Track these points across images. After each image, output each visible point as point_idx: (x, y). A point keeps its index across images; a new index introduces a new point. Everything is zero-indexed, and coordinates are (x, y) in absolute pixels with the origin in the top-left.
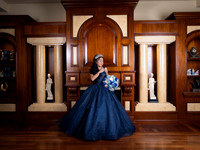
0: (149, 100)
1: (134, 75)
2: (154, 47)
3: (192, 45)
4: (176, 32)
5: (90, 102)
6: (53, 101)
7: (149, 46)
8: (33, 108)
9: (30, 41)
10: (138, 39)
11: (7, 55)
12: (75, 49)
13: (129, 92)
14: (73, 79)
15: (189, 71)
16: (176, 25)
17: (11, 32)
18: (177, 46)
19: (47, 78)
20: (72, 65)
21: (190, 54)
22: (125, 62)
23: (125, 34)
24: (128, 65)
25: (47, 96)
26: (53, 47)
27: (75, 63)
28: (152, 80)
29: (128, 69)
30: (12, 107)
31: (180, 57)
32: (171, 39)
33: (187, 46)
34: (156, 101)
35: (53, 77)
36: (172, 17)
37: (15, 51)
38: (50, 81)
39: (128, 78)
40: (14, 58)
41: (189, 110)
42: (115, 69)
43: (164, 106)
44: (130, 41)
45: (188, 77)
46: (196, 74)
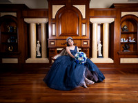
0: (98, 57)
1: (89, 41)
2: (102, 25)
3: (124, 24)
4: (115, 16)
6: (41, 57)
7: (98, 25)
8: (28, 61)
9: (27, 20)
10: (92, 20)
11: (12, 29)
12: (54, 25)
14: (53, 43)
15: (122, 39)
16: (115, 12)
18: (115, 24)
19: (37, 43)
20: (52, 36)
21: (123, 29)
22: (84, 34)
23: (84, 17)
24: (85, 36)
25: (37, 54)
26: (40, 24)
27: (54, 34)
29: (86, 38)
30: (15, 61)
31: (117, 31)
32: (112, 20)
33: (121, 25)
34: (102, 57)
36: (112, 6)
37: (17, 27)
38: (39, 45)
39: (85, 43)
40: (16, 31)
41: (121, 62)
42: (78, 38)
43: (107, 60)
44: (87, 22)
45: (122, 43)
46: (126, 41)
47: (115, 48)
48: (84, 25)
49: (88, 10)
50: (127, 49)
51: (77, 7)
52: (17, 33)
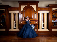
0: (42, 28)
1: (38, 21)
2: (43, 14)
3: (54, 13)
4: (49, 10)
5: (25, 28)
6: (16, 28)
8: (10, 30)
9: (10, 12)
10: (39, 12)
11: (3, 16)
12: (22, 14)
13: (36, 26)
14: (21, 22)
15: (53, 20)
16: (50, 8)
17: (4, 10)
20: (21, 19)
21: (53, 16)
22: (35, 18)
24: (36, 19)
26: (16, 14)
28: (43, 23)
29: (36, 20)
30: (4, 30)
31: (51, 17)
32: (48, 12)
33: (52, 14)
34: (44, 28)
35: (16, 22)
37: (5, 15)
38: (15, 23)
39: (36, 22)
40: (5, 17)
41: (53, 31)
42: (33, 20)
43: (46, 30)
44: (37, 13)
45: (53, 22)
46: (55, 21)
47: (50, 25)
48: (35, 14)
49: (37, 7)
50: (55, 25)
51: (32, 6)
52: (5, 18)
